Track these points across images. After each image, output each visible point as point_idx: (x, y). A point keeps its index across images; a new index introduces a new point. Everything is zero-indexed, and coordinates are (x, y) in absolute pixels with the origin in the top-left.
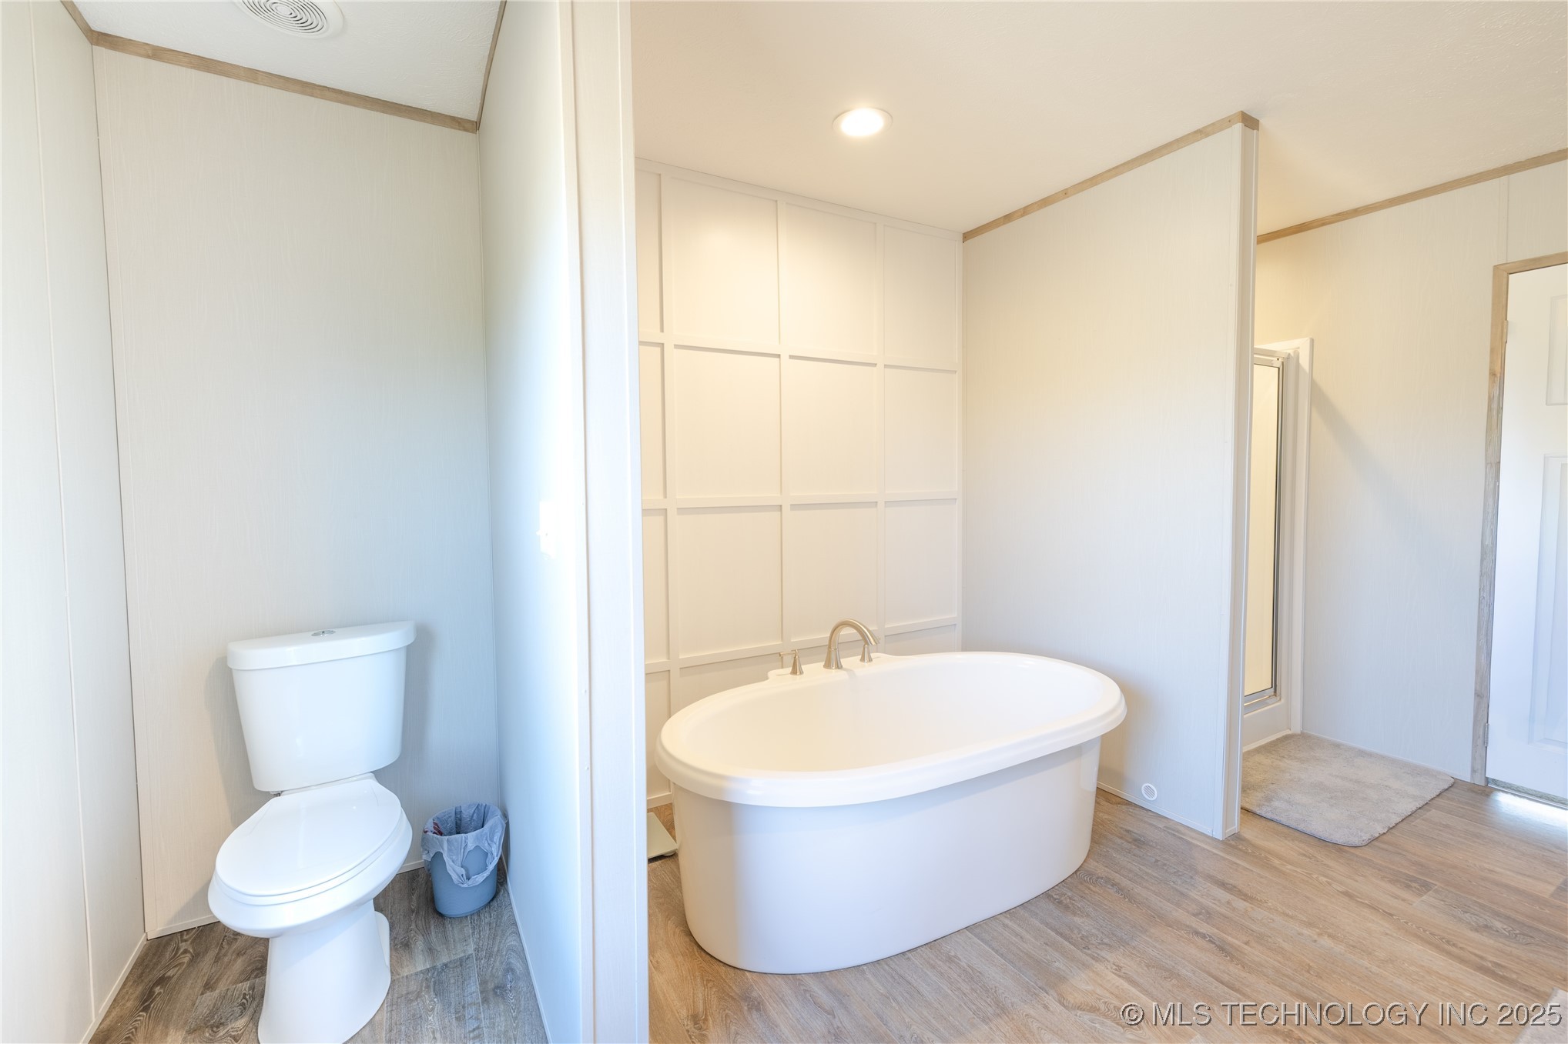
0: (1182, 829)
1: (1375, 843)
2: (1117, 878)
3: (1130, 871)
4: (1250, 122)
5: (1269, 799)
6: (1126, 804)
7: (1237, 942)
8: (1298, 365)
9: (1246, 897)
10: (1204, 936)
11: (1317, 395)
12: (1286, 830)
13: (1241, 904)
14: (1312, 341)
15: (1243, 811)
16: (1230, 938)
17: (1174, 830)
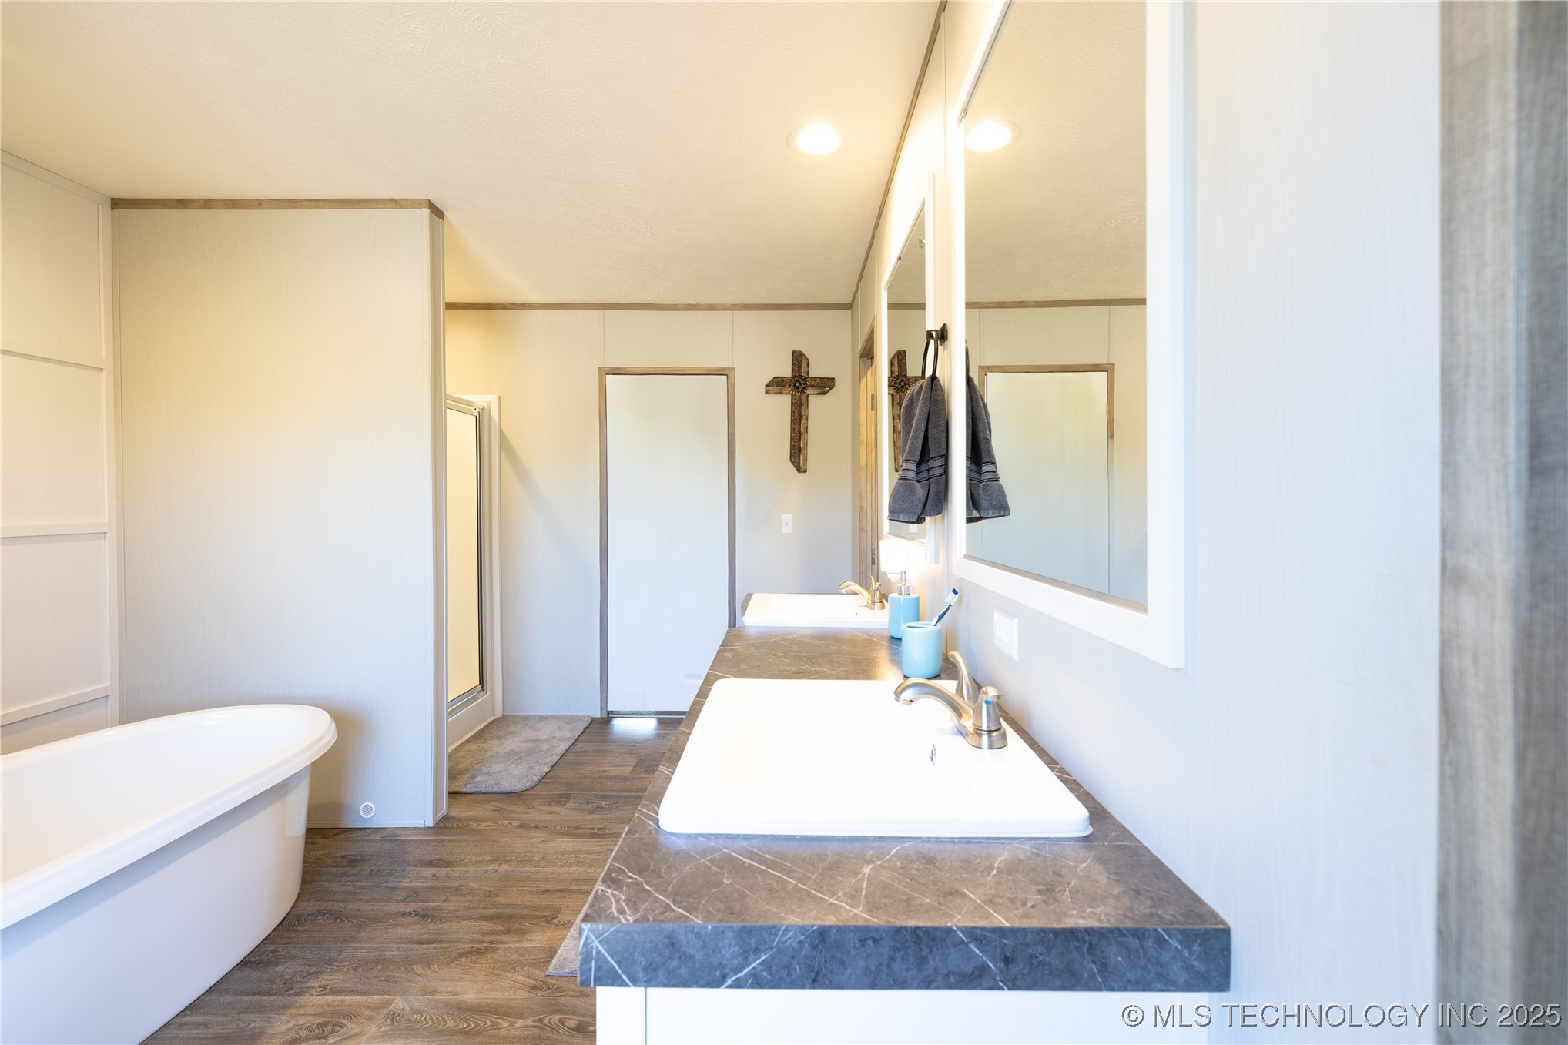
0: (398, 832)
1: (544, 781)
2: (329, 905)
3: (344, 892)
4: (436, 212)
5: (473, 777)
6: (345, 832)
7: (437, 904)
8: (490, 416)
9: (446, 864)
10: (409, 914)
11: (505, 443)
12: (483, 797)
13: (443, 872)
14: (499, 398)
15: (450, 795)
16: (432, 904)
17: (390, 836)
